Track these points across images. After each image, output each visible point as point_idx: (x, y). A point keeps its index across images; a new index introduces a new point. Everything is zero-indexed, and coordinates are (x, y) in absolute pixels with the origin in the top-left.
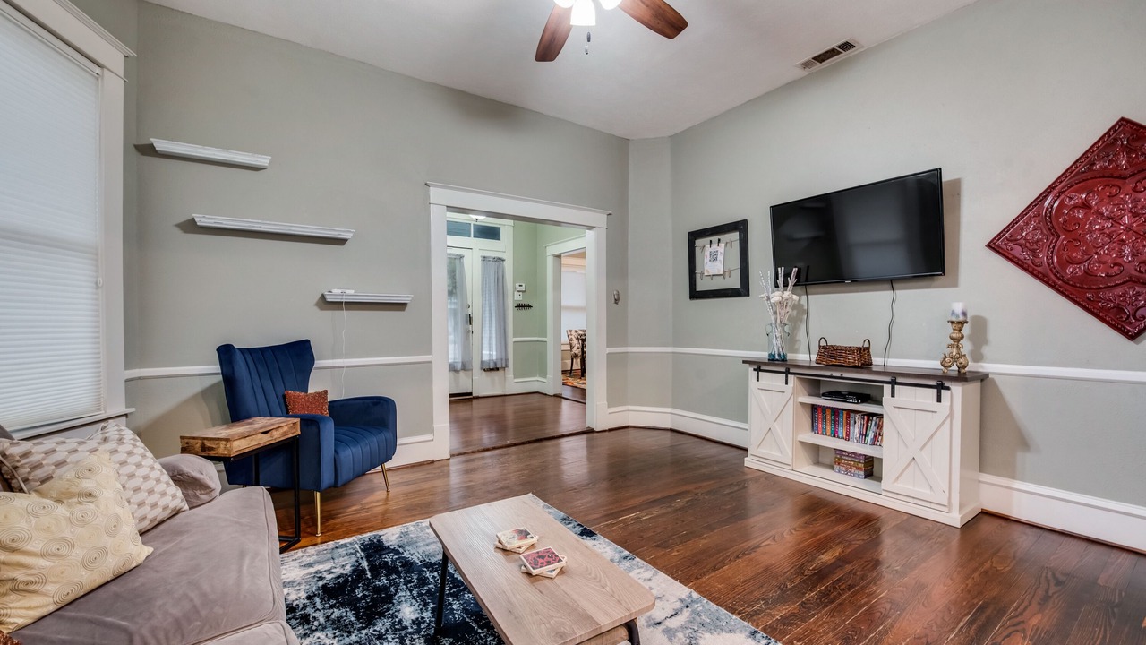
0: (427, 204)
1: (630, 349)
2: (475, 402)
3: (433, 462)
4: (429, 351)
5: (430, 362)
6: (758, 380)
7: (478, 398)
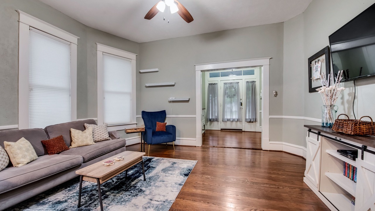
0: (195, 71)
1: (284, 117)
2: (243, 133)
3: (196, 147)
4: (195, 114)
5: (195, 117)
6: (309, 137)
7: (244, 131)
